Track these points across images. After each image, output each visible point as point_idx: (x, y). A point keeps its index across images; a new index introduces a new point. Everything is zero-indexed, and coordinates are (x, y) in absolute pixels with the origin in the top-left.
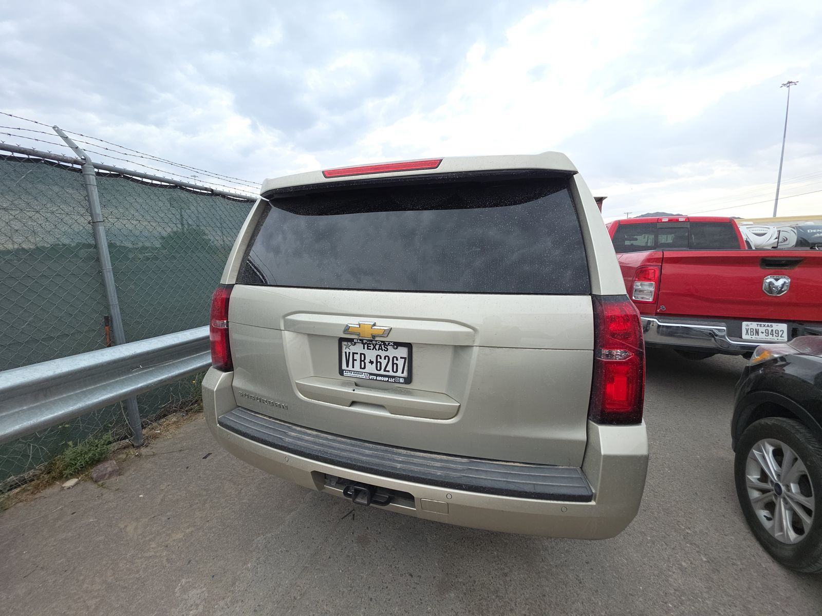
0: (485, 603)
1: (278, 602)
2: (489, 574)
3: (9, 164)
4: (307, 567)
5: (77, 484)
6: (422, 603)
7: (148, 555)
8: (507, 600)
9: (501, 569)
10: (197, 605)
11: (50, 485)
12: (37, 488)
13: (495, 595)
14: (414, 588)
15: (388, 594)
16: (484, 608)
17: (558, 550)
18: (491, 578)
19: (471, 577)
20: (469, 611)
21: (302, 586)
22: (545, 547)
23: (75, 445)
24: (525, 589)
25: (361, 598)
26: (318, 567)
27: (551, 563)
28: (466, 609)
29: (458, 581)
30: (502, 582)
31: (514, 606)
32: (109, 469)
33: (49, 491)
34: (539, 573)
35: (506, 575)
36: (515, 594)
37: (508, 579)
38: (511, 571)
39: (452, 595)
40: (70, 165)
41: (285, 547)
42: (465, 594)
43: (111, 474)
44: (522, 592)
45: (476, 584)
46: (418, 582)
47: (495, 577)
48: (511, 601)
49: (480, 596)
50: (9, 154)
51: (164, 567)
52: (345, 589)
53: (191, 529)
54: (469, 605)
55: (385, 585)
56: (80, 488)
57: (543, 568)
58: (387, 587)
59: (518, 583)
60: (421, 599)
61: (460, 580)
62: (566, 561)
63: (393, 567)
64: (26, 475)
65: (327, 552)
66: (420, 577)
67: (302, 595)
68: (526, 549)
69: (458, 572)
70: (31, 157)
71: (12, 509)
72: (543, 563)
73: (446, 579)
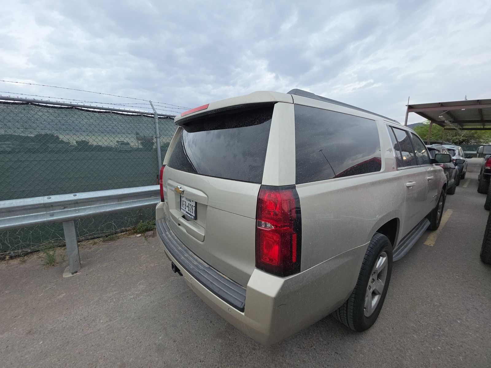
0: (231, 354)
1: (159, 303)
2: (247, 343)
3: (132, 117)
4: (178, 296)
5: (140, 236)
6: (205, 335)
7: (140, 267)
8: (244, 360)
9: (255, 345)
10: (139, 291)
11: (133, 234)
12: (130, 234)
13: (240, 354)
14: (207, 328)
15: (196, 324)
16: (229, 356)
17: (299, 357)
18: (245, 346)
19: (236, 339)
20: (221, 352)
21: (171, 302)
22: (291, 350)
23: (143, 222)
24: (258, 362)
25: (185, 319)
26: (181, 298)
27: (287, 361)
28: (221, 351)
29: (228, 337)
30: (249, 351)
31: (244, 365)
32: (150, 234)
33: (132, 236)
34: (274, 360)
35: (254, 349)
36: (250, 361)
37: (254, 352)
38: (259, 350)
39: (220, 341)
40: (150, 115)
41: (177, 285)
42: (226, 344)
43: (150, 236)
44: (254, 362)
45: (236, 343)
46: (211, 327)
47: (248, 347)
48: (245, 362)
49: (232, 350)
50: (131, 114)
51: (141, 274)
52: (182, 312)
53: (157, 264)
54: (223, 350)
55: (198, 319)
56: (141, 238)
57: (279, 359)
58: (197, 321)
59: (257, 357)
60: (206, 334)
61: (230, 337)
62: (297, 365)
63: (207, 314)
64: (127, 229)
65: (189, 294)
66: (214, 325)
67: (168, 305)
68: (279, 344)
69: (232, 333)
70: (138, 114)
71: (121, 239)
72: (281, 357)
73: (224, 333)
